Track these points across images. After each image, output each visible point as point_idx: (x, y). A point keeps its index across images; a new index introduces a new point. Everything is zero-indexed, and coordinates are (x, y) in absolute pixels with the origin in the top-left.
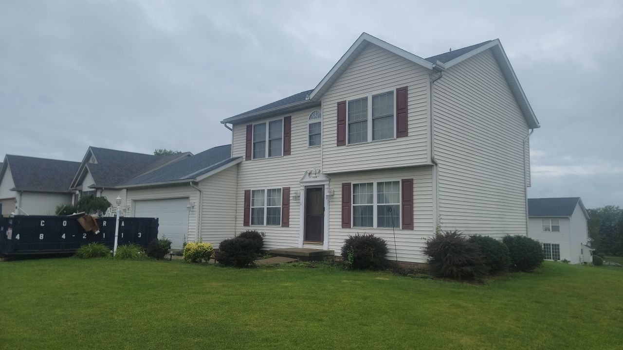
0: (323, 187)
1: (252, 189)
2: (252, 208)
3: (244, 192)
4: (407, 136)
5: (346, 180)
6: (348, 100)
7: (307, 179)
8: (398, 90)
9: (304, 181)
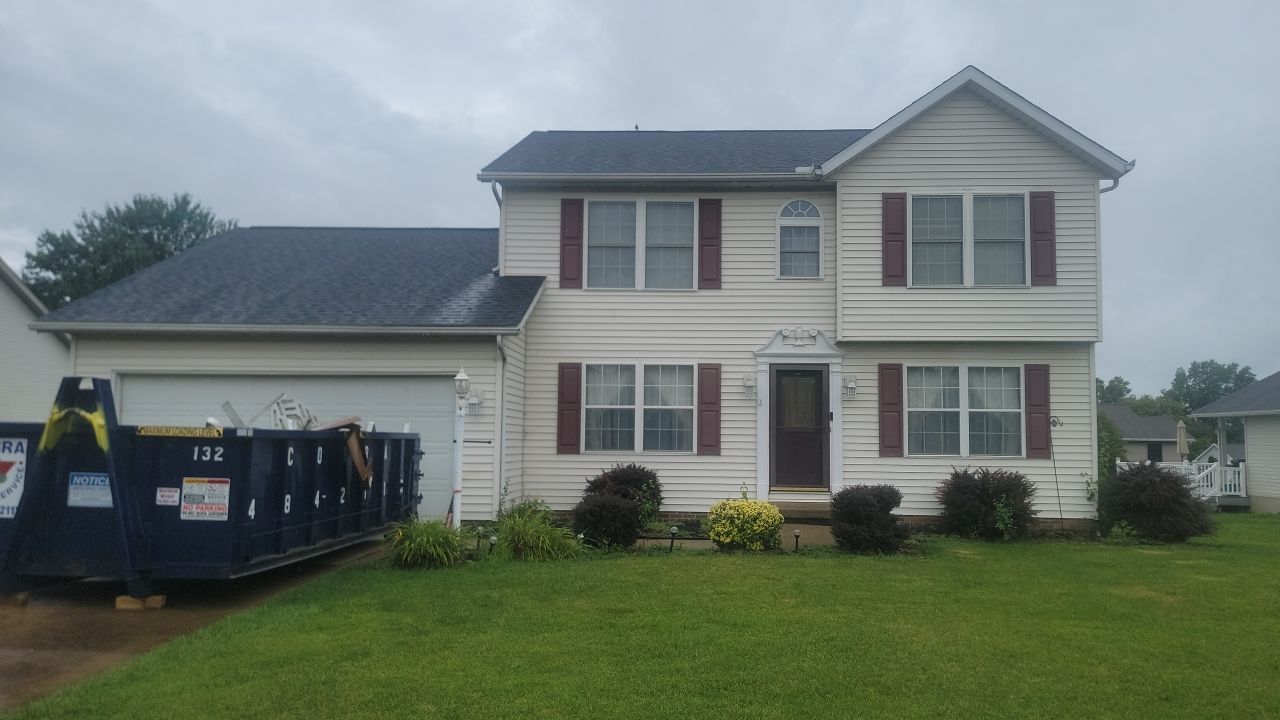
0: (824, 369)
1: (585, 363)
2: (587, 410)
3: (556, 368)
4: (1053, 283)
5: (890, 359)
6: (911, 192)
7: (779, 348)
8: (1034, 196)
9: (765, 352)
